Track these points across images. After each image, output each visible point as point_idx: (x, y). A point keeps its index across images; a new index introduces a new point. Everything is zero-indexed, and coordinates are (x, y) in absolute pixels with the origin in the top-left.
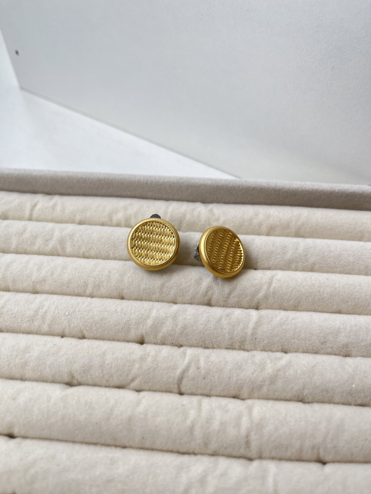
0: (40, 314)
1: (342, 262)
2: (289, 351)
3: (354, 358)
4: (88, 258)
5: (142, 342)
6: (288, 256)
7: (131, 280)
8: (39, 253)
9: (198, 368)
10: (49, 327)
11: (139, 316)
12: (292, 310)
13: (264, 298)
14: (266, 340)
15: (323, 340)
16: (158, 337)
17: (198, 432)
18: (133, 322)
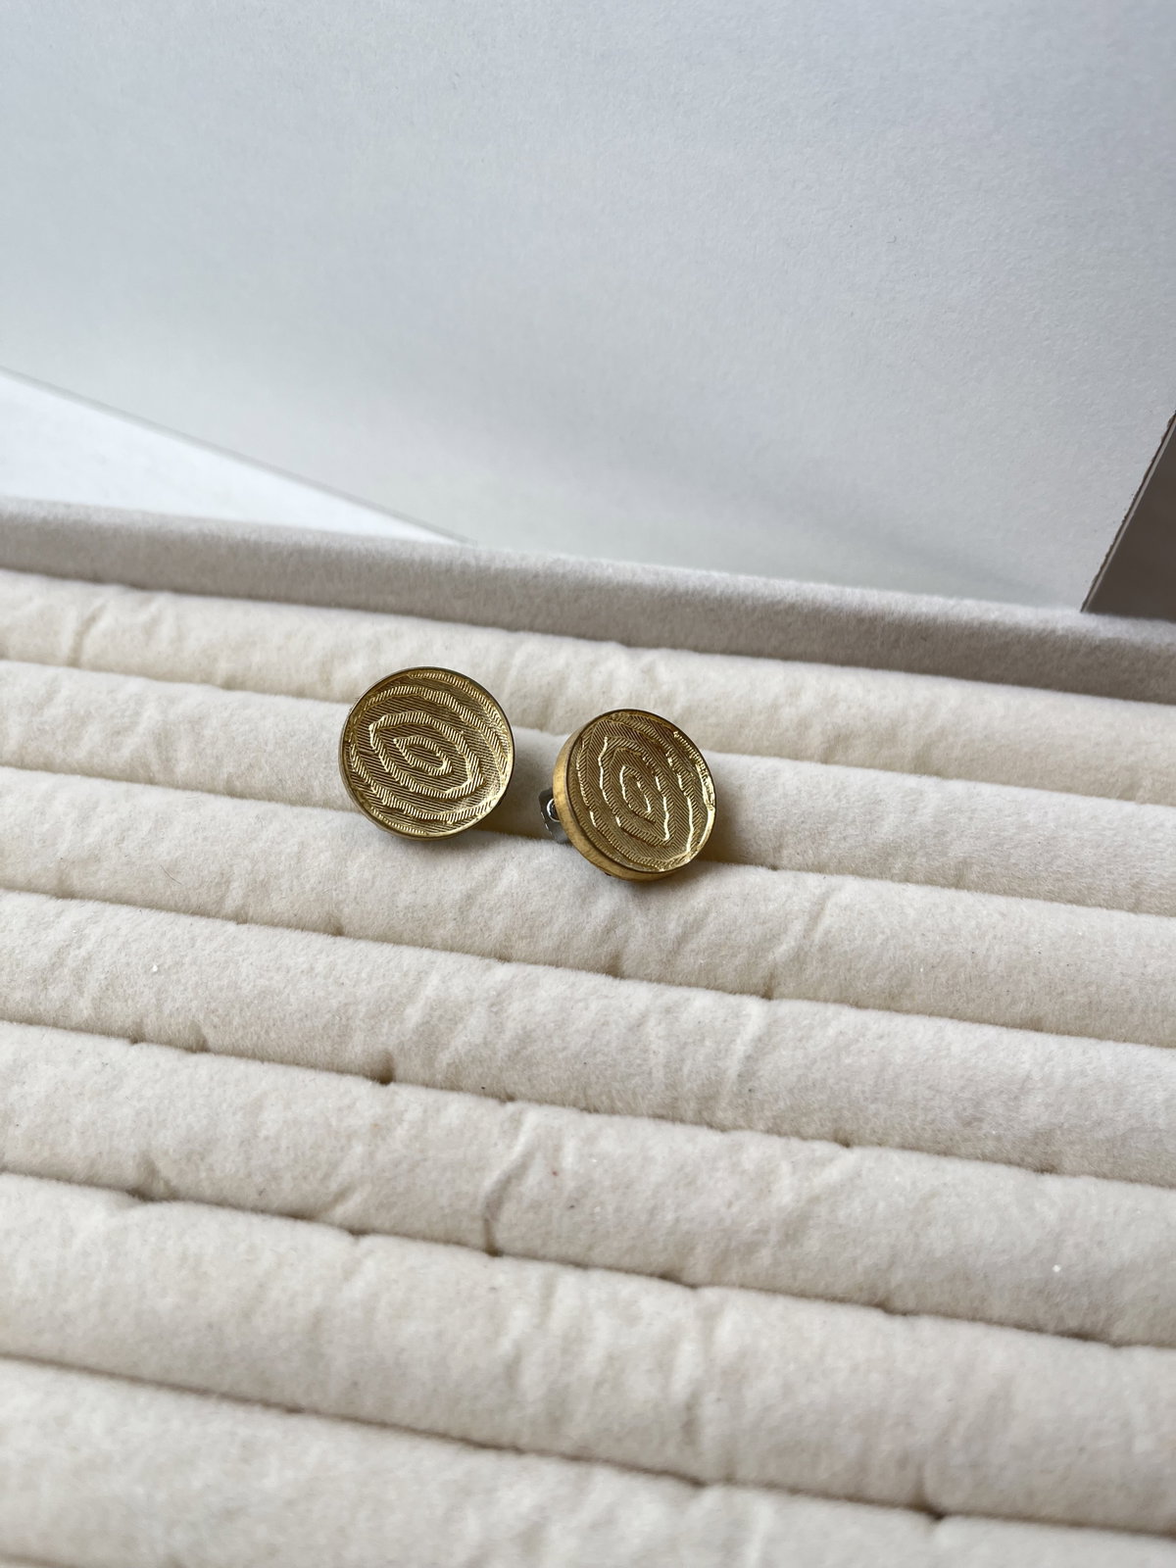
0: (70, 963)
1: (1059, 862)
2: (857, 1141)
3: (1068, 1180)
4: (242, 796)
5: (385, 1078)
6: (885, 831)
7: (367, 874)
8: (89, 772)
9: (555, 1174)
10: (96, 1008)
11: (383, 992)
12: (880, 1008)
13: (791, 961)
14: (785, 1100)
15: (971, 1112)
16: (437, 1065)
17: (532, 1381)
18: (363, 1009)
